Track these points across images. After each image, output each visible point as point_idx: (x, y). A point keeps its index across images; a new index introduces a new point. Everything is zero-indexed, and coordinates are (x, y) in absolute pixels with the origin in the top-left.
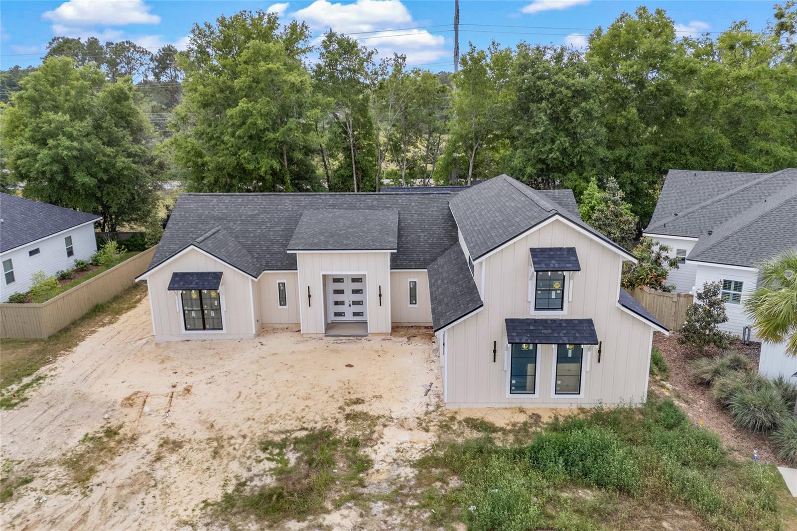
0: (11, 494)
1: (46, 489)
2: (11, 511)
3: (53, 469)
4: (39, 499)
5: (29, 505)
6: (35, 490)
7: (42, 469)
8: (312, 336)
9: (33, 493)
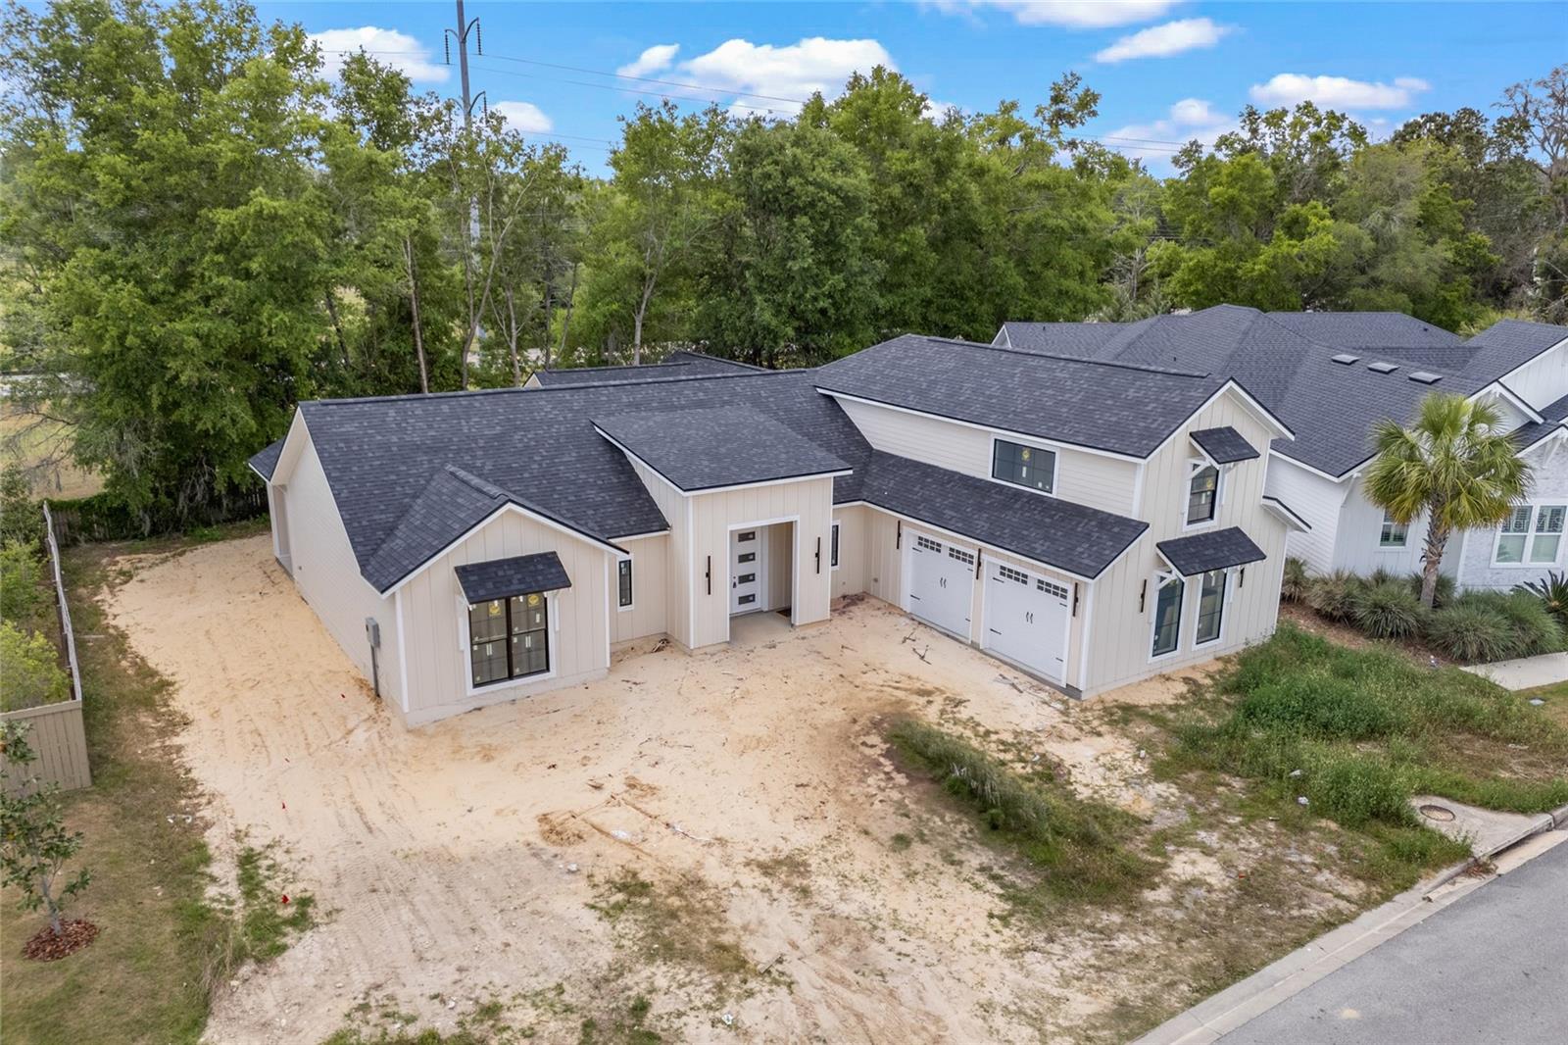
8: (708, 650)
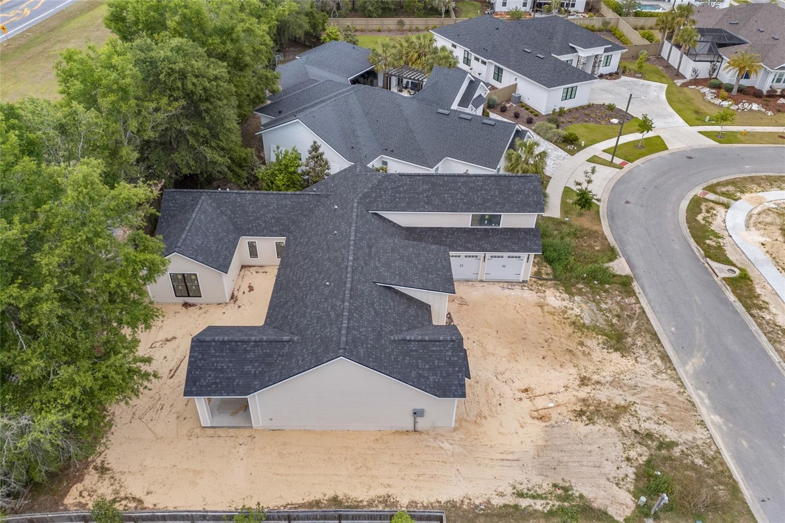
0: (647, 434)
1: (637, 421)
2: (657, 428)
3: (622, 426)
4: (644, 421)
5: (650, 423)
6: (640, 426)
7: (624, 430)
9: (642, 425)
